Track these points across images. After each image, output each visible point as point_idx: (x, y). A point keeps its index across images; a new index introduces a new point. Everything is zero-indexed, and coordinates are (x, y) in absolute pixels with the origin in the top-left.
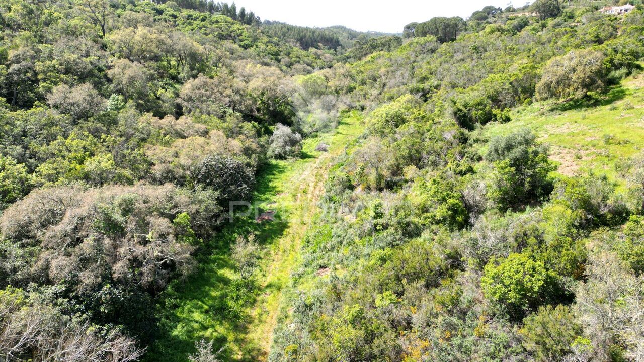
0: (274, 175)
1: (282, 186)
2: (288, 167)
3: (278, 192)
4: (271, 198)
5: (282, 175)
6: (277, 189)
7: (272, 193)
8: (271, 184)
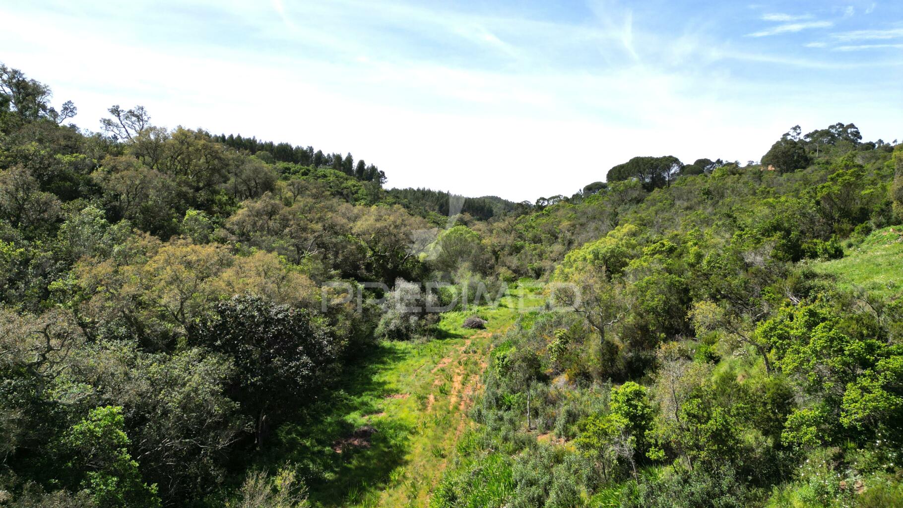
0: (384, 363)
1: (398, 381)
2: (413, 351)
3: (389, 393)
4: (373, 403)
5: (401, 365)
6: (386, 387)
7: (376, 393)
8: (375, 378)
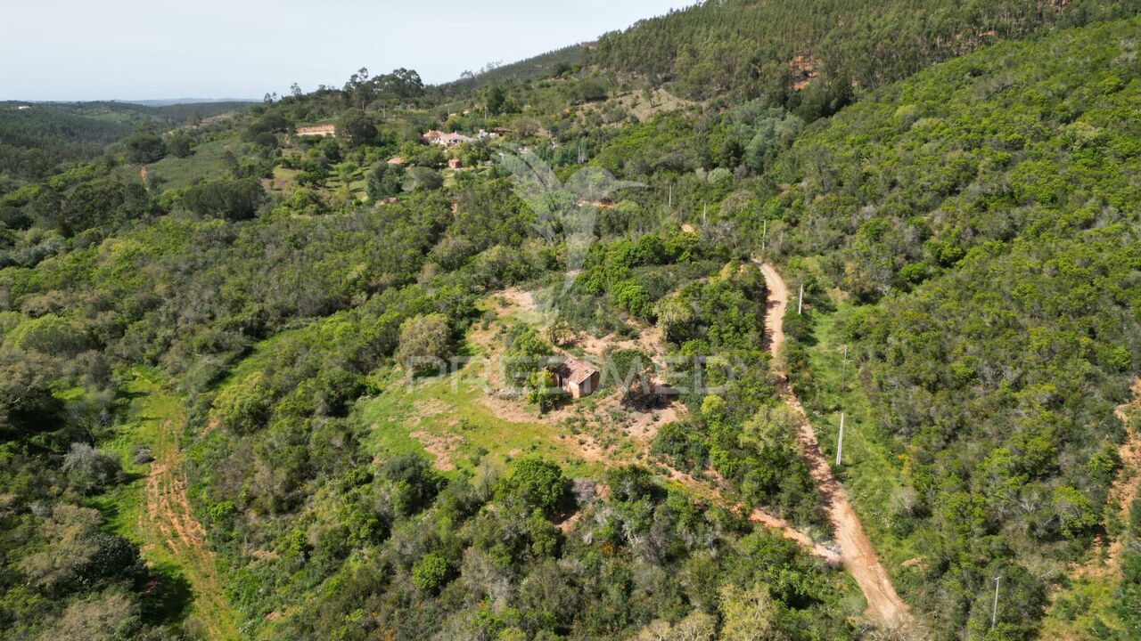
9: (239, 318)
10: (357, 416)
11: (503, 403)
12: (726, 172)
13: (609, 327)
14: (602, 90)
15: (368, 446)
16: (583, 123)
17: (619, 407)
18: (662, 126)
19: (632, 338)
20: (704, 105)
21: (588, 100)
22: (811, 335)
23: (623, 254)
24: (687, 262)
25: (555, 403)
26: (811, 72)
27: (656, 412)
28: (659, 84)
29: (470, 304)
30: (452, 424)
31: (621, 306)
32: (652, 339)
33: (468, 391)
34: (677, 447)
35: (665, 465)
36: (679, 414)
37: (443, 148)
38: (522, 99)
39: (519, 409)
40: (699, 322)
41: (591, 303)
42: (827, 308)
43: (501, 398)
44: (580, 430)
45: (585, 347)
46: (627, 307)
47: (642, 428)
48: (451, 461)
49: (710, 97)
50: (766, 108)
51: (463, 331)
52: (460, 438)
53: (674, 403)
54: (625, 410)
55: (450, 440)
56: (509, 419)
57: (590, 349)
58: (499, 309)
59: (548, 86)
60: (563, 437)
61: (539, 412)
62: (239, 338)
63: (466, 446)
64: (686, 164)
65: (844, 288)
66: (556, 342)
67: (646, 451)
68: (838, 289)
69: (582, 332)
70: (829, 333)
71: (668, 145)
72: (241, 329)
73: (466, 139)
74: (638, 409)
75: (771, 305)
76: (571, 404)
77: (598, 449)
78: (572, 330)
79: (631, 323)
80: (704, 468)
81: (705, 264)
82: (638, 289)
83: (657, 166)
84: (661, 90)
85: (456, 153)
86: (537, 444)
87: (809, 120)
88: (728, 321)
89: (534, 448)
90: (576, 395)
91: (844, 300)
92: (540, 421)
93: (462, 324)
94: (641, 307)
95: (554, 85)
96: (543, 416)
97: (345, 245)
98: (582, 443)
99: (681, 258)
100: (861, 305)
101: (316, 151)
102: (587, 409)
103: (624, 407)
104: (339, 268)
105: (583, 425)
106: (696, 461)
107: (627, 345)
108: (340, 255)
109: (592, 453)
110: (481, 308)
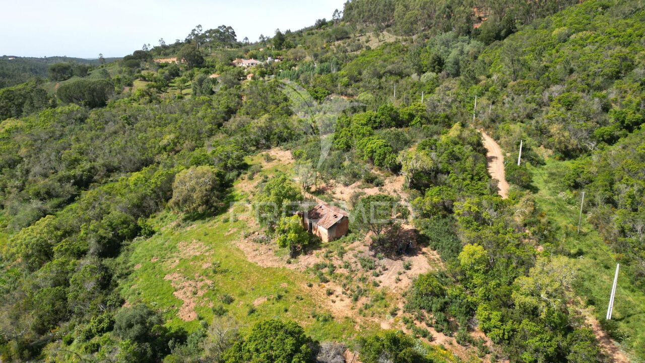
9: (72, 173)
10: (126, 256)
11: (256, 245)
12: (434, 75)
13: (355, 176)
14: (347, 33)
15: (125, 288)
16: (335, 51)
17: (368, 253)
18: (387, 50)
19: (377, 185)
20: (414, 37)
21: (338, 40)
22: (531, 184)
23: (365, 119)
24: (418, 125)
25: (304, 247)
26: (484, 18)
27: (407, 259)
28: (383, 29)
29: (240, 158)
30: (205, 266)
31: (366, 158)
32: (395, 186)
33: (227, 234)
34: (437, 303)
35: (424, 324)
36: (431, 262)
37: (244, 69)
38: (297, 42)
39: (271, 252)
40: (437, 171)
41: (340, 156)
42: (538, 163)
43: (255, 241)
44: (328, 277)
45: (334, 193)
46: (372, 159)
47: (394, 277)
48: (195, 309)
49: (417, 33)
50: (457, 37)
51: (232, 181)
52: (209, 282)
53: (424, 250)
54: (374, 256)
55: (200, 284)
56: (260, 264)
57: (338, 195)
58: (264, 163)
59: (313, 34)
60: (311, 286)
61: (288, 256)
62: (69, 187)
63: (213, 291)
64: (404, 71)
65: (548, 146)
66: (308, 189)
67: (401, 306)
68: (542, 147)
69: (332, 181)
70: (546, 182)
71: (392, 60)
72: (72, 181)
73: (258, 62)
74: (388, 256)
75: (491, 159)
76: (320, 248)
77: (348, 301)
78: (322, 179)
79: (375, 172)
80: (470, 329)
81: (433, 128)
82: (381, 142)
83: (385, 73)
84: (385, 33)
85: (252, 71)
86: (283, 293)
87: (487, 44)
88: (464, 170)
89: (280, 297)
90: (325, 239)
91: (549, 156)
92: (288, 266)
93: (231, 175)
94: (384, 159)
95: (317, 33)
96: (292, 260)
97: (163, 122)
98: (330, 293)
99: (413, 123)
100: (564, 160)
101: (163, 71)
102: (335, 254)
103: (373, 253)
104: (155, 137)
105: (331, 273)
106: (460, 321)
107: (373, 191)
108: (158, 129)
109: (341, 306)
110: (249, 163)
